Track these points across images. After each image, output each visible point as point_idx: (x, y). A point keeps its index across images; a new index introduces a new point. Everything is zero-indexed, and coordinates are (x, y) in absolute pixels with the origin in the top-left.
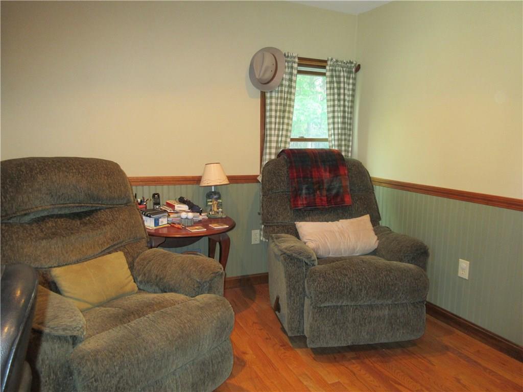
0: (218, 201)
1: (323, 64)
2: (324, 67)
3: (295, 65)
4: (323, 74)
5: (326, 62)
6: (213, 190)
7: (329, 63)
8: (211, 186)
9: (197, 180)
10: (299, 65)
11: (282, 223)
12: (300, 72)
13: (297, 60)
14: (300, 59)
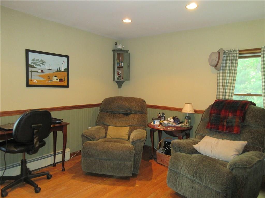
0: (189, 120)
1: (260, 51)
2: (260, 52)
3: (238, 55)
4: (260, 56)
5: (260, 49)
6: (188, 115)
7: (262, 49)
8: (187, 113)
9: (181, 110)
10: (240, 54)
11: (202, 134)
12: (240, 58)
13: (238, 52)
14: (240, 51)
